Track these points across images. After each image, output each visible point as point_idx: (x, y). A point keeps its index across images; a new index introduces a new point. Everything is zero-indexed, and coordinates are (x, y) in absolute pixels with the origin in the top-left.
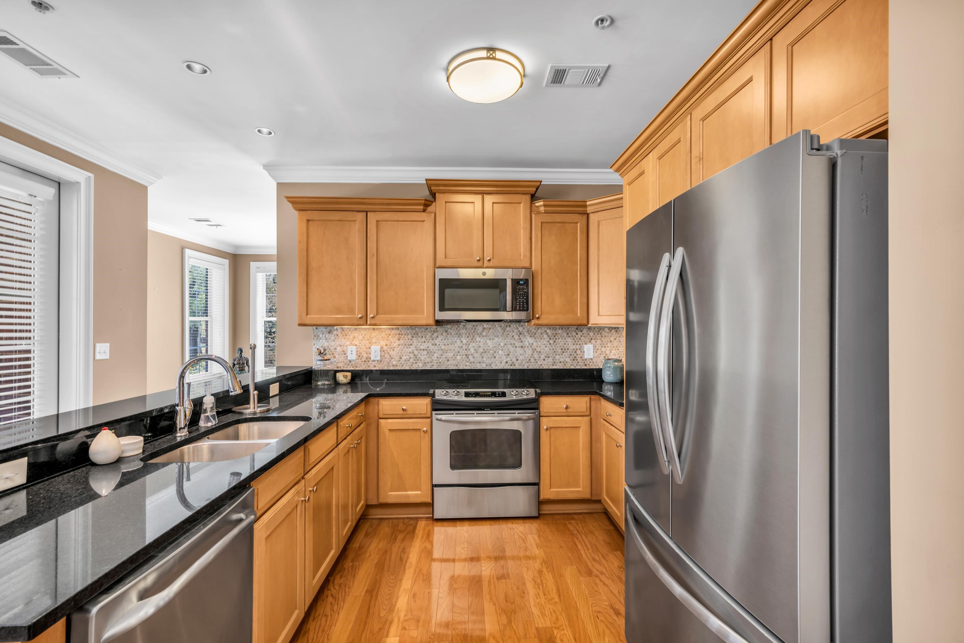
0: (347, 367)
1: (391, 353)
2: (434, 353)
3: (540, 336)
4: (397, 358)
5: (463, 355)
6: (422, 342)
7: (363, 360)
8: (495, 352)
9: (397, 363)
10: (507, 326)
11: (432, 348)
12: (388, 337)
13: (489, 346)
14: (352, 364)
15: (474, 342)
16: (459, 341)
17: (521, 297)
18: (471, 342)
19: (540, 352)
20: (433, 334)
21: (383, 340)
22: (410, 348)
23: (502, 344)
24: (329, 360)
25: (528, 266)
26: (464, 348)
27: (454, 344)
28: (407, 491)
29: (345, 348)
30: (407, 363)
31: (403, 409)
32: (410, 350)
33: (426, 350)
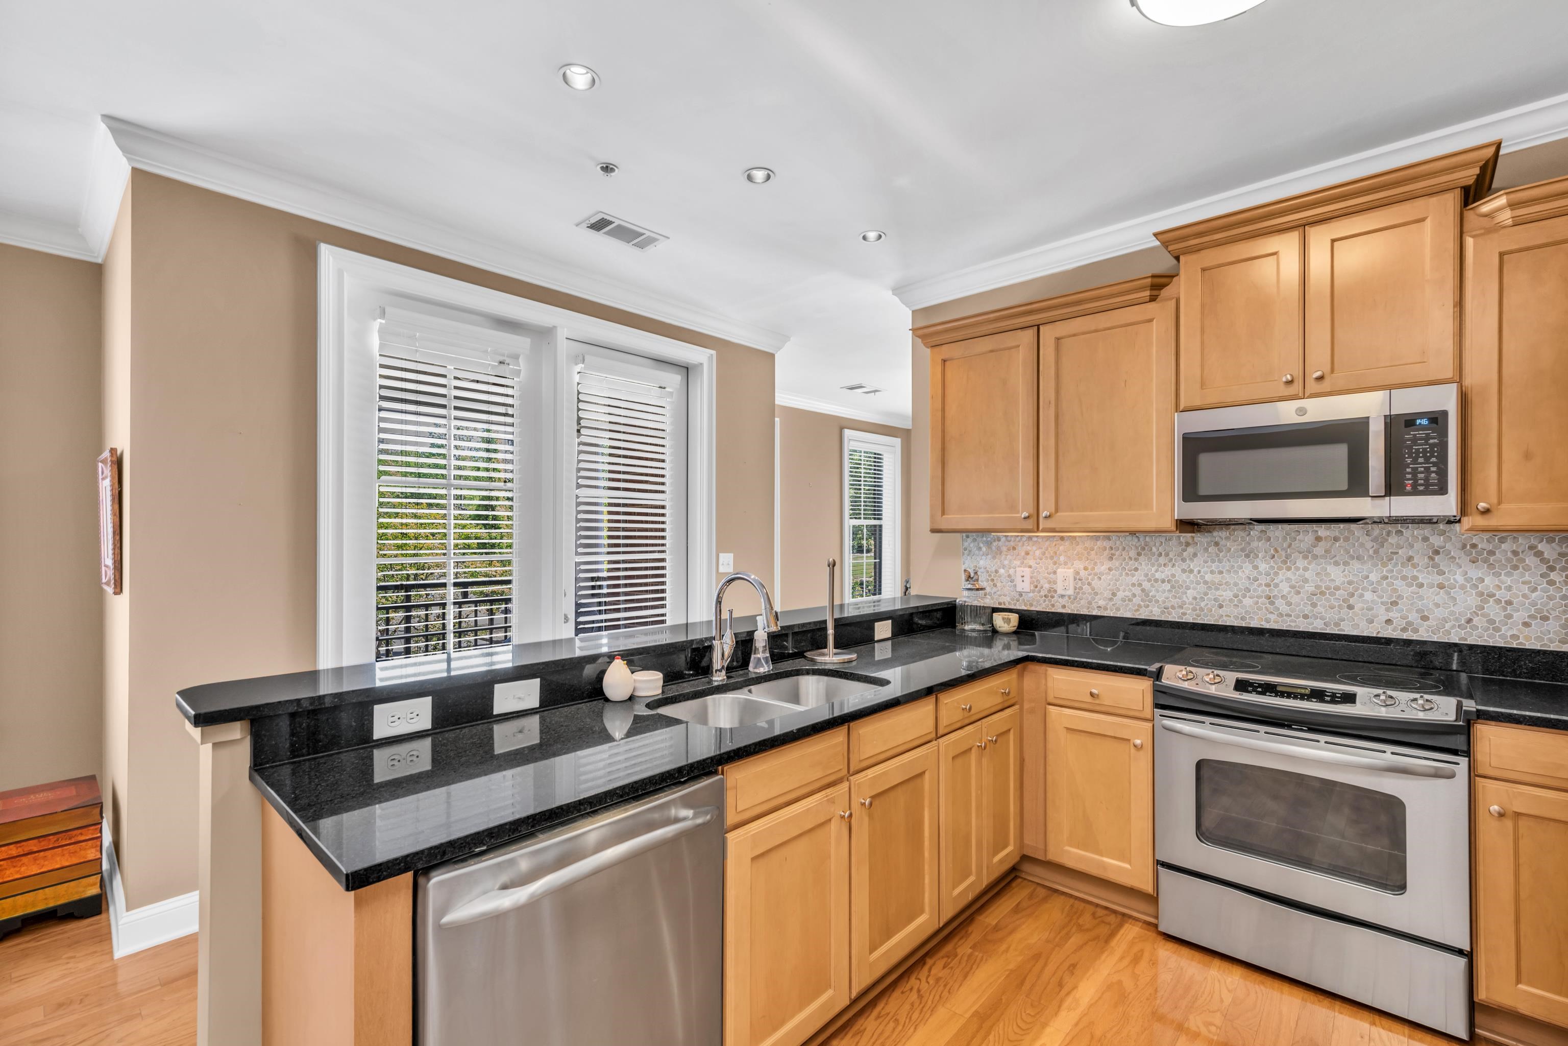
0: (1015, 605)
1: (1096, 583)
2: (1188, 588)
3: (1509, 560)
4: (1107, 594)
5: (1259, 597)
6: (1160, 565)
7: (1043, 593)
8: (1352, 595)
9: (1107, 604)
10: (1389, 533)
11: (1182, 577)
12: (1088, 553)
13: (1333, 580)
14: (1024, 600)
15: (1289, 569)
16: (1248, 566)
17: (1421, 460)
18: (1280, 569)
19: (1509, 603)
20: (1185, 550)
21: (1080, 559)
22: (1133, 576)
23: (1373, 577)
24: (982, 589)
25: (1451, 376)
26: (1263, 580)
27: (1237, 572)
28: (1102, 856)
29: (1011, 571)
30: (1127, 605)
31: (1092, 694)
32: (1134, 580)
33: (1169, 581)
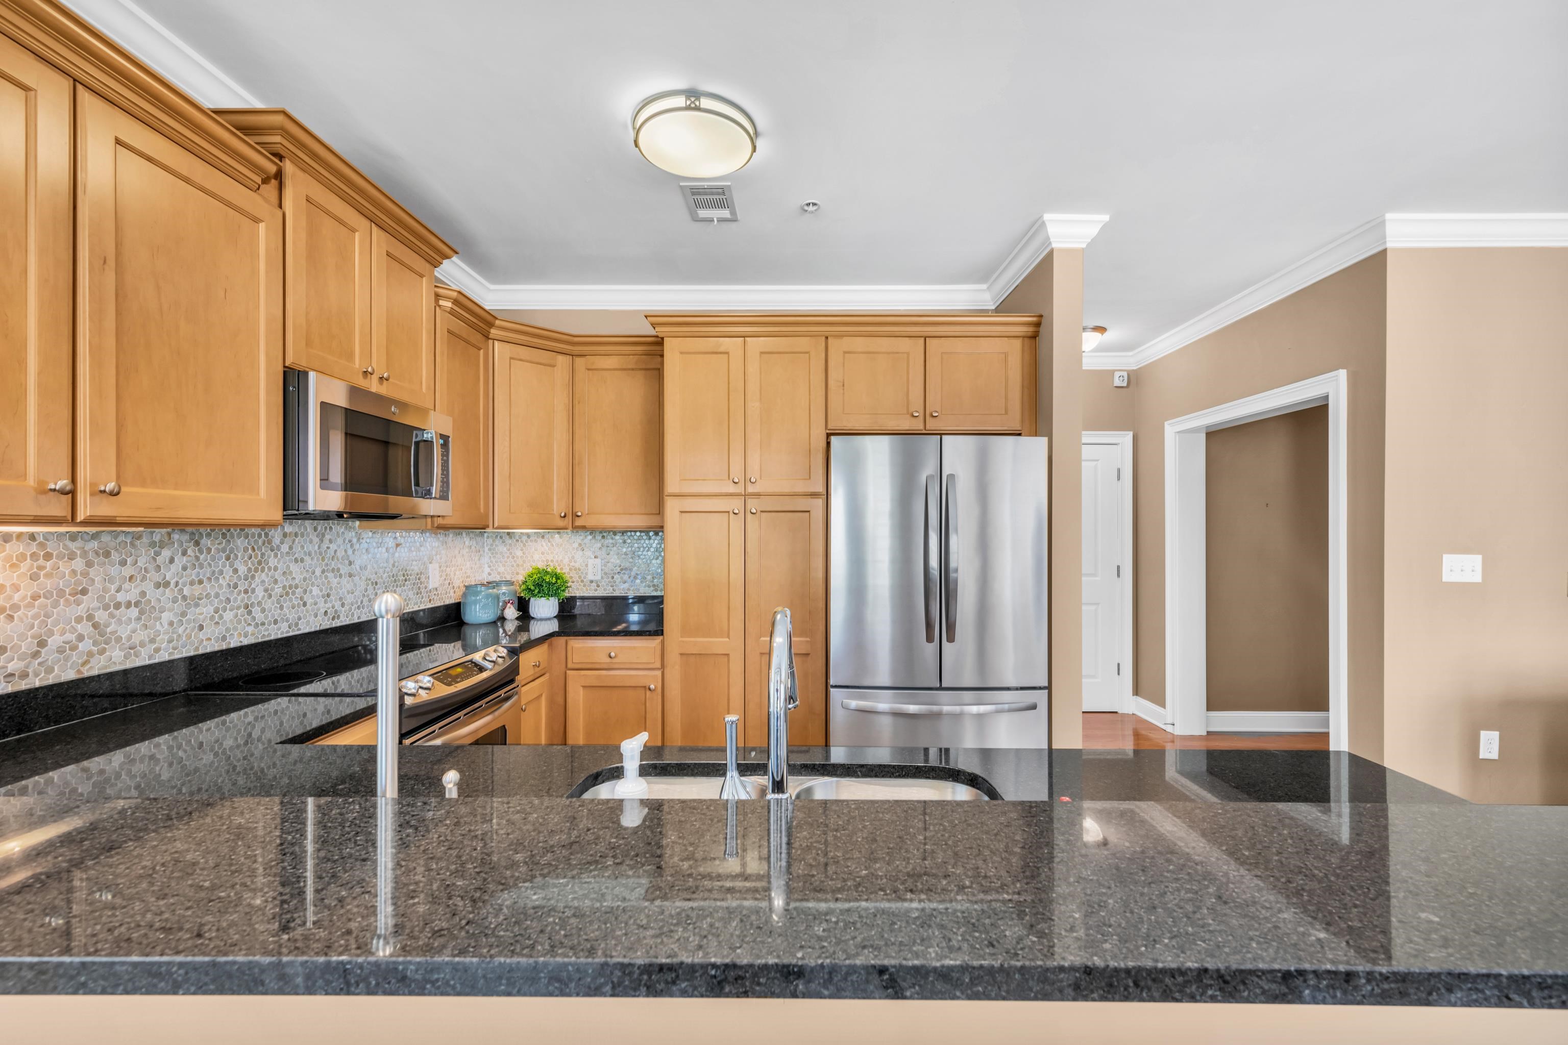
2: (162, 610)
4: (27, 646)
5: (238, 608)
6: (123, 580)
8: (305, 591)
11: (154, 595)
13: (294, 578)
15: (263, 570)
16: (228, 571)
18: (256, 570)
20: (157, 554)
22: (78, 602)
23: (318, 572)
26: (241, 588)
27: (217, 579)
30: (67, 659)
32: (81, 610)
33: (137, 604)
